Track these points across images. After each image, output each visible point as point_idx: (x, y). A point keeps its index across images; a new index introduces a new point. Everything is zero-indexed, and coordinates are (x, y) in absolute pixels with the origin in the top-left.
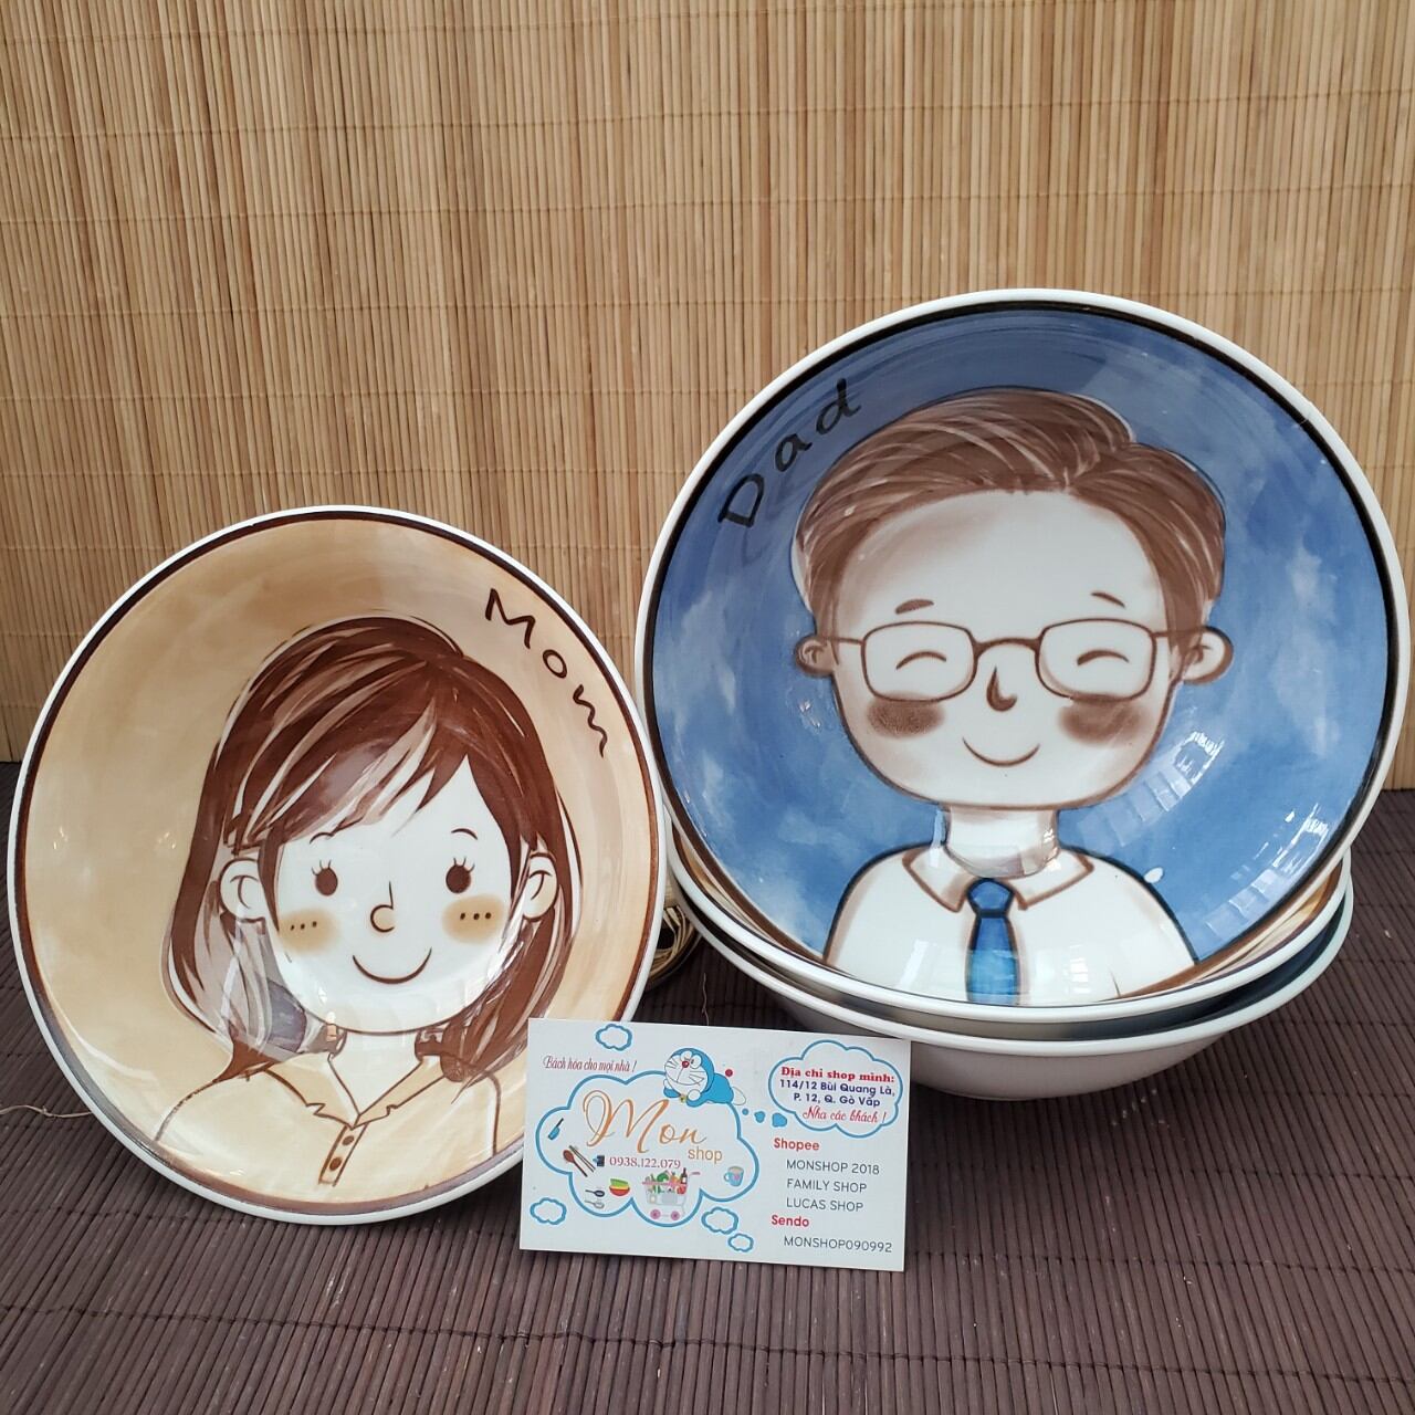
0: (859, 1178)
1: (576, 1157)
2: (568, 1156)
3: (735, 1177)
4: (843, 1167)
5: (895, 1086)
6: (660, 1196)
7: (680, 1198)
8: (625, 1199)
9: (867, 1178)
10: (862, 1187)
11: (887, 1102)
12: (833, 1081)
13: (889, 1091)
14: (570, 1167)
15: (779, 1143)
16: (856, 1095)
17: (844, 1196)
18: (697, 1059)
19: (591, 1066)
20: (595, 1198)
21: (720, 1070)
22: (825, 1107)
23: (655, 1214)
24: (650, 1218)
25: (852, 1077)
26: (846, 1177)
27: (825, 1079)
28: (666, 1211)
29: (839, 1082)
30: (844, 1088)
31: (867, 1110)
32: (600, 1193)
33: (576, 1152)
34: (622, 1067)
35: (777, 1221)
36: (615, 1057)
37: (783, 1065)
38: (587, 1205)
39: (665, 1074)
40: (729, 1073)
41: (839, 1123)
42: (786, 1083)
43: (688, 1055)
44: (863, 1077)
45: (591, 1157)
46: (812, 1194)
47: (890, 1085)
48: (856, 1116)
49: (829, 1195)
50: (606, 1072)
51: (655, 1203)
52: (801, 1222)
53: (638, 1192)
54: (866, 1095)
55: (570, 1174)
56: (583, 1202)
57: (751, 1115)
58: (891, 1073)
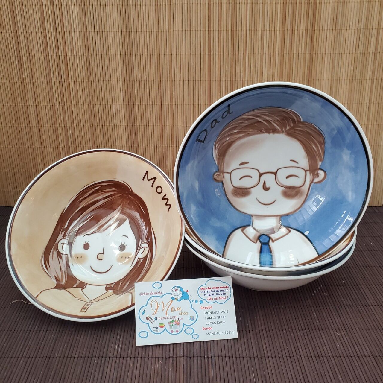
0: (223, 314)
1: (150, 319)
2: (147, 319)
3: (192, 318)
4: (219, 312)
5: (229, 289)
6: (173, 326)
7: (178, 326)
8: (164, 328)
9: (225, 314)
10: (224, 317)
11: (228, 293)
12: (214, 290)
13: (228, 290)
14: (148, 321)
15: (202, 308)
16: (220, 293)
17: (220, 320)
18: (179, 288)
19: (152, 294)
20: (155, 329)
21: (185, 291)
22: (213, 297)
23: (172, 331)
24: (171, 333)
25: (218, 288)
26: (220, 314)
27: (212, 289)
28: (175, 330)
29: (215, 290)
30: (217, 291)
31: (223, 296)
32: (157, 328)
33: (150, 317)
34: (160, 293)
35: (204, 329)
36: (158, 291)
37: (201, 287)
38: (153, 331)
39: (171, 293)
40: (187, 291)
41: (216, 300)
42: (202, 292)
43: (176, 288)
44: (221, 288)
45: (153, 318)
46: (212, 320)
47: (228, 288)
48: (220, 298)
49: (217, 320)
50: (156, 295)
51: (172, 328)
52: (210, 328)
53: (167, 326)
54: (222, 292)
55: (148, 323)
56: (152, 330)
57: (194, 301)
58: (228, 286)
